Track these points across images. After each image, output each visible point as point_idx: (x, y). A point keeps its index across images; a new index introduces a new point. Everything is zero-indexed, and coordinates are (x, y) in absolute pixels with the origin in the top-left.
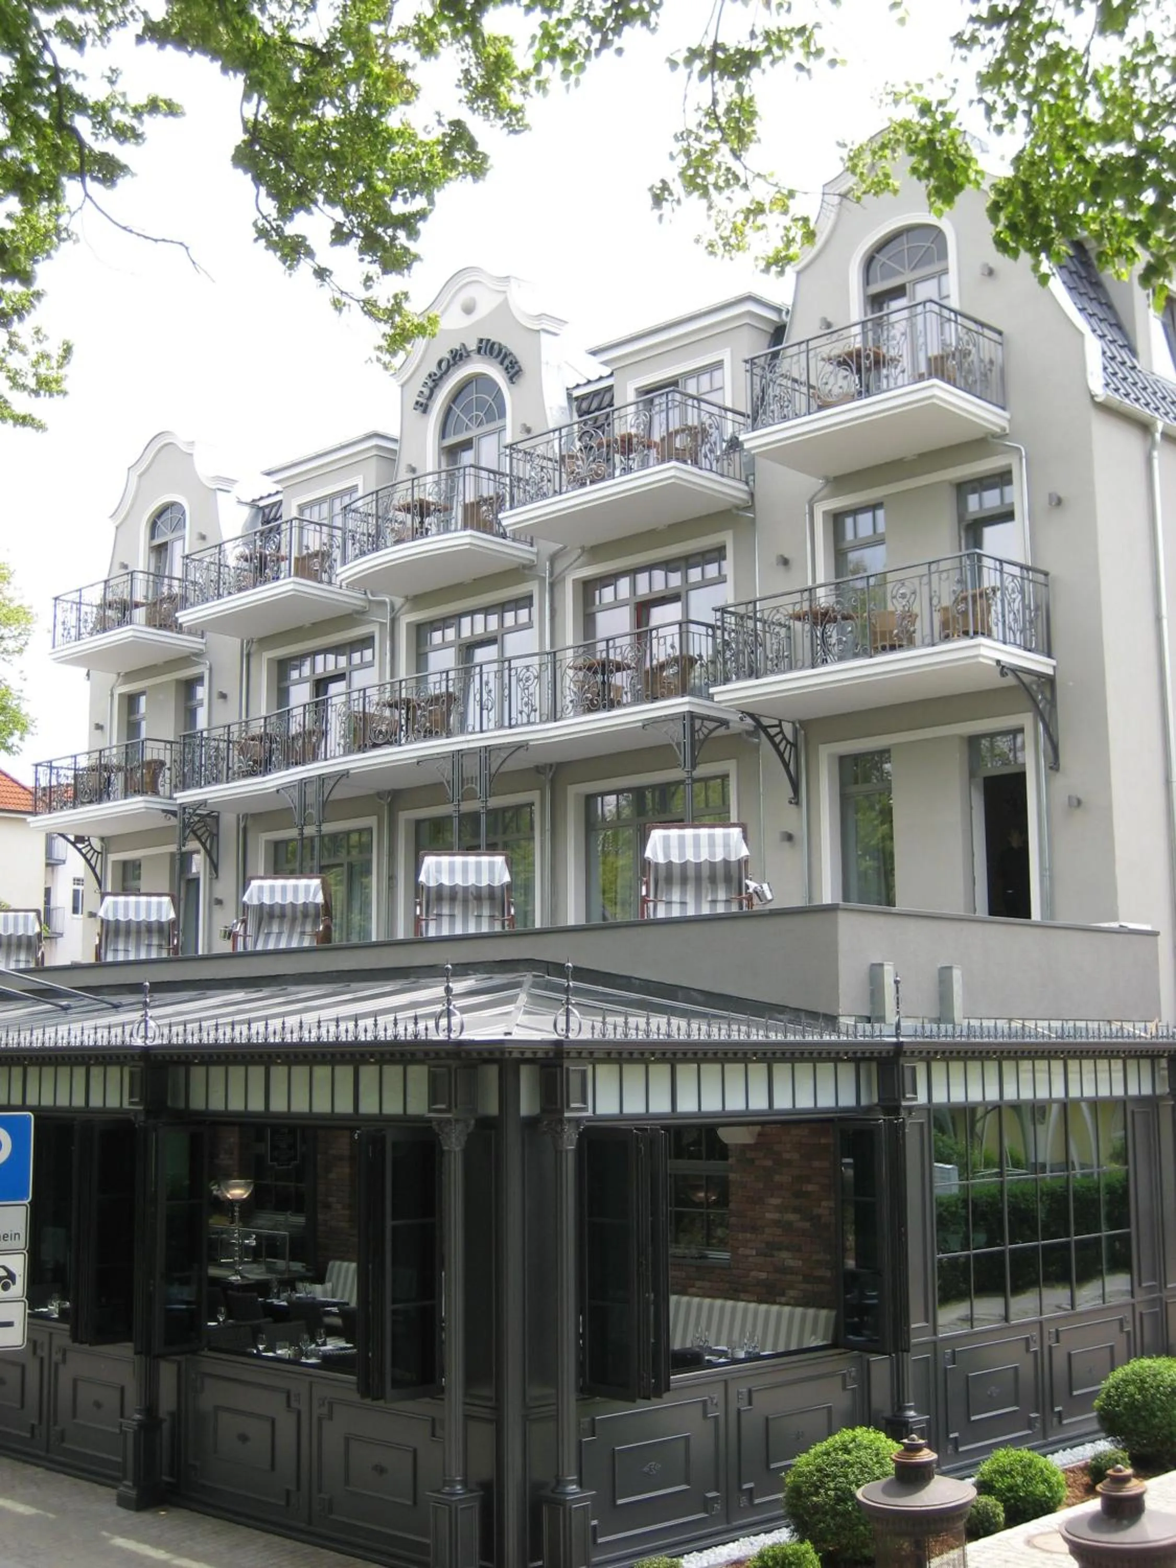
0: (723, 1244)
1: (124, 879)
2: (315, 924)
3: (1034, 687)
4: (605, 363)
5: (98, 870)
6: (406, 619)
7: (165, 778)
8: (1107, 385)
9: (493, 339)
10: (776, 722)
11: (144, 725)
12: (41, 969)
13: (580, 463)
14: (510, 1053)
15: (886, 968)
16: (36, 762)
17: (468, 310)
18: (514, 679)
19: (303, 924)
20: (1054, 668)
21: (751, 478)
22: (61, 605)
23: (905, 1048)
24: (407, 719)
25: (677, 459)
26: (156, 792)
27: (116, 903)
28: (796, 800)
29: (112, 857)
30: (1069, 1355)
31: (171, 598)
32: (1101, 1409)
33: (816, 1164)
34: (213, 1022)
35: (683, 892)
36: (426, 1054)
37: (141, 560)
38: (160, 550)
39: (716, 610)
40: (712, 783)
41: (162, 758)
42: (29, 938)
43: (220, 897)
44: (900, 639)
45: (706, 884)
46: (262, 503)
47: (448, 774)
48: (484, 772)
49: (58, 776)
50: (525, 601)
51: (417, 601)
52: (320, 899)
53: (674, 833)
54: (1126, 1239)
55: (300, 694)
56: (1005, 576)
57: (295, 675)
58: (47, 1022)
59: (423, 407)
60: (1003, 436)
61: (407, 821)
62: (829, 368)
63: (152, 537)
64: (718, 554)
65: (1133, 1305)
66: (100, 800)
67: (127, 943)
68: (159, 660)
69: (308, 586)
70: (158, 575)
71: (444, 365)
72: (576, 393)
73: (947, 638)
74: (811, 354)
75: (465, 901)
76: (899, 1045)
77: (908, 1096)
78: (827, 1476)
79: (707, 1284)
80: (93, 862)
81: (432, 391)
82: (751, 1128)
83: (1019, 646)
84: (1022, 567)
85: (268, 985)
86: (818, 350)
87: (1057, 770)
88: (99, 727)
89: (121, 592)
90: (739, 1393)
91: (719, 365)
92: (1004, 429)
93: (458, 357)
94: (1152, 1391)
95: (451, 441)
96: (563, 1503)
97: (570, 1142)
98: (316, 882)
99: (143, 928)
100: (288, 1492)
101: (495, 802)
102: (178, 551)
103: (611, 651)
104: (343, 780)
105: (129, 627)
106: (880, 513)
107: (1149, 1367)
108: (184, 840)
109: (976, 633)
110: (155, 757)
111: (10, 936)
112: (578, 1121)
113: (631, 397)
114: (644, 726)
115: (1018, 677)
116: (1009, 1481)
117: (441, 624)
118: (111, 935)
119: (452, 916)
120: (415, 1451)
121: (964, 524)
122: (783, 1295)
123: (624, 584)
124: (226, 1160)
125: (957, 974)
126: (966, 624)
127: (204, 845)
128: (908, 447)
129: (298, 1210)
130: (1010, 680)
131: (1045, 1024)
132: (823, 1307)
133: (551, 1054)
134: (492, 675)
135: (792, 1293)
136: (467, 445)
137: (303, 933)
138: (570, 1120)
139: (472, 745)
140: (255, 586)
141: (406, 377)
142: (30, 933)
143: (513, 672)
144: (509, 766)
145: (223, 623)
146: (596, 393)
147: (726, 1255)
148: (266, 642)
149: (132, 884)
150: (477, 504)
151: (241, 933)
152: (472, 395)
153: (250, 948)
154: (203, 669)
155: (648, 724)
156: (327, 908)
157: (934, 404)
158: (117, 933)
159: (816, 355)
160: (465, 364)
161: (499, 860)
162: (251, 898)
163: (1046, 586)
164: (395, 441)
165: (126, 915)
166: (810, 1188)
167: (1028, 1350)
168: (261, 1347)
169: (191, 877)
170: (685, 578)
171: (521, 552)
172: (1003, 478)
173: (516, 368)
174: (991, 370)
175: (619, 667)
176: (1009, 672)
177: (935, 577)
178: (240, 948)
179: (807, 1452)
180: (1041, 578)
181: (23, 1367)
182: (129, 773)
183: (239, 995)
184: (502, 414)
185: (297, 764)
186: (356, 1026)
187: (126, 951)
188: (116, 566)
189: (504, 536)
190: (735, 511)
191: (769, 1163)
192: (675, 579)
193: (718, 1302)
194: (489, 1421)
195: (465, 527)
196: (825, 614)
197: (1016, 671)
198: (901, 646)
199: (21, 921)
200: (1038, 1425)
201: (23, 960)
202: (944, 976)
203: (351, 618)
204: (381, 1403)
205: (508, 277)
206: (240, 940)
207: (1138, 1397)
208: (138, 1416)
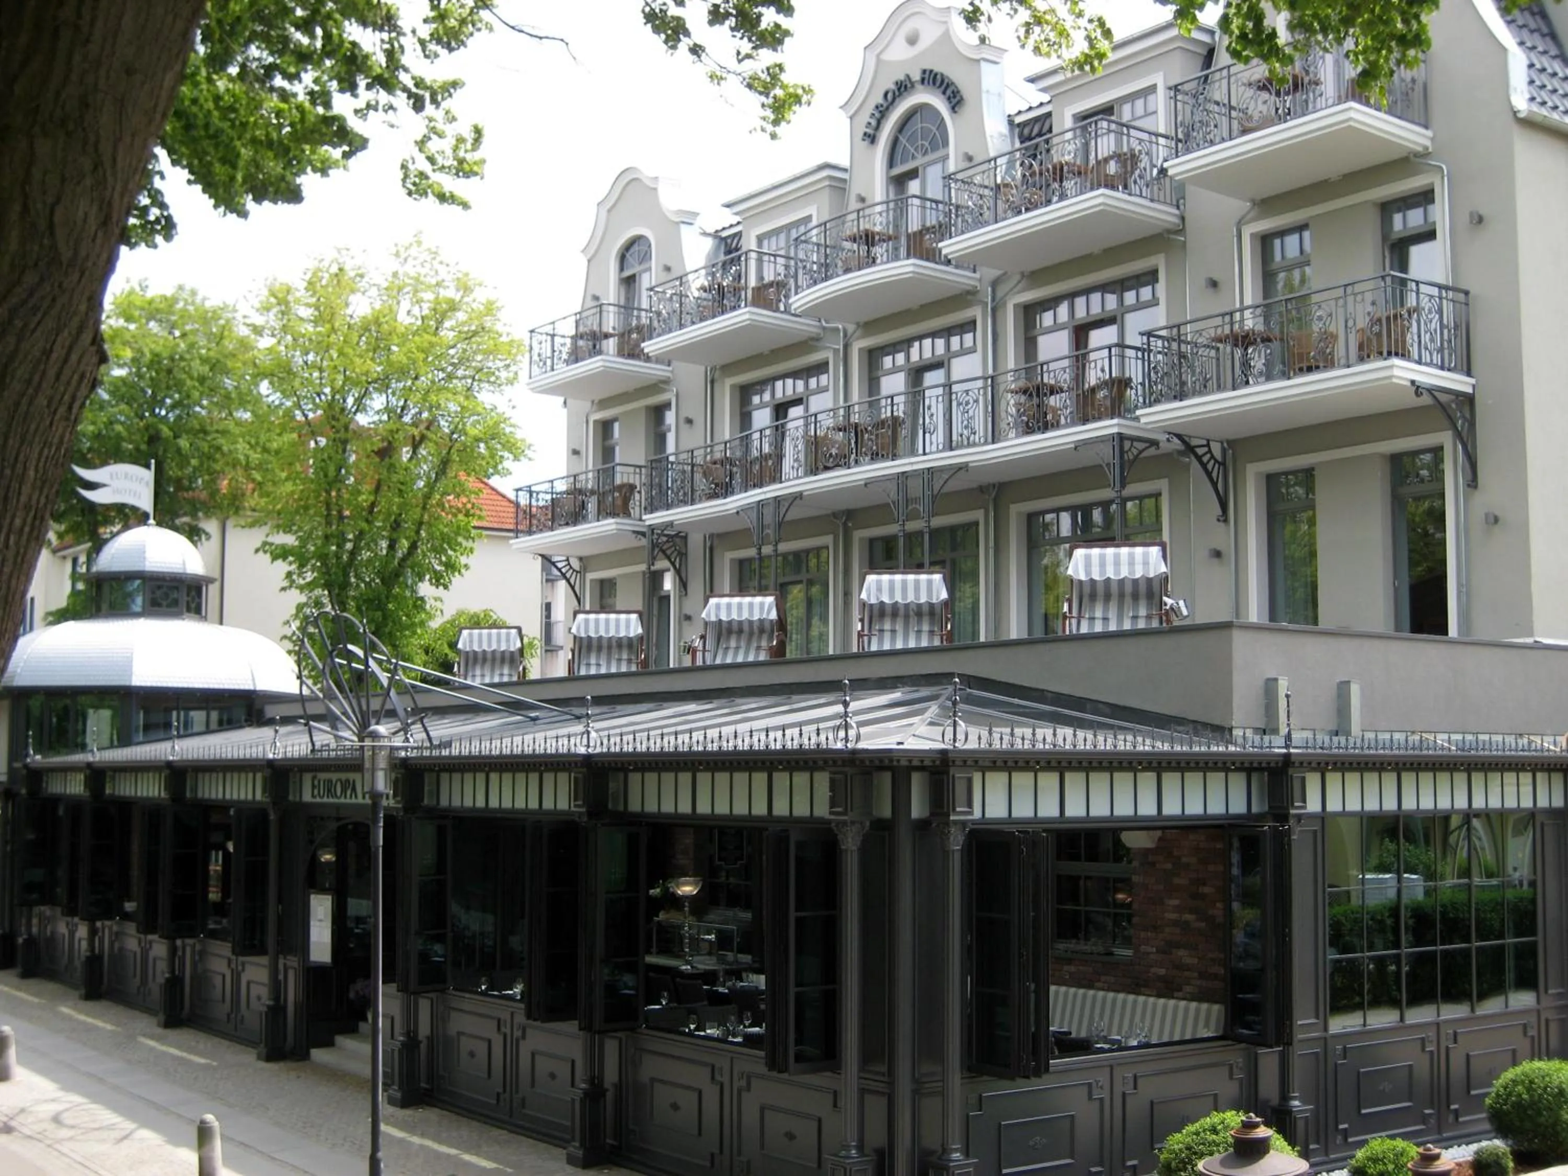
0: (1127, 942)
1: (602, 596)
2: (770, 639)
3: (1454, 406)
4: (1044, 90)
5: (577, 588)
6: (858, 346)
7: (639, 499)
8: (1533, 99)
9: (937, 69)
10: (1205, 442)
11: (617, 449)
12: (523, 682)
13: (1014, 191)
14: (898, 761)
15: (1280, 682)
16: (517, 487)
17: (912, 40)
18: (954, 404)
19: (760, 638)
20: (1474, 386)
21: (1181, 201)
22: (537, 338)
23: (1293, 759)
24: (856, 443)
25: (1106, 186)
26: (627, 514)
27: (587, 621)
28: (1224, 517)
29: (590, 576)
30: (1468, 1056)
31: (639, 329)
32: (1491, 1107)
33: (1211, 868)
34: (659, 732)
35: (1106, 609)
36: (826, 762)
37: (611, 293)
38: (629, 282)
39: (1142, 334)
40: (1147, 501)
41: (631, 481)
42: (512, 653)
43: (688, 613)
44: (1316, 360)
45: (1128, 600)
46: (724, 234)
47: (893, 495)
48: (927, 493)
49: (538, 500)
50: (969, 326)
51: (869, 327)
52: (773, 615)
53: (1095, 552)
54: (1533, 947)
55: (762, 418)
56: (1422, 296)
57: (756, 400)
58: (515, 732)
59: (871, 138)
60: (1426, 154)
61: (861, 539)
62: (1250, 92)
63: (622, 269)
64: (1151, 277)
65: (1538, 1012)
66: (575, 523)
67: (598, 657)
68: (630, 386)
69: (764, 316)
70: (628, 307)
71: (890, 96)
72: (1018, 120)
73: (1362, 359)
74: (1233, 79)
75: (907, 617)
76: (1287, 756)
77: (1296, 804)
78: (1195, 1153)
79: (1112, 979)
80: (572, 581)
81: (879, 122)
82: (1151, 833)
83: (1436, 366)
84: (1440, 287)
85: (718, 697)
86: (1239, 76)
87: (1476, 487)
88: (576, 452)
89: (592, 324)
90: (1124, 1078)
91: (1152, 89)
92: (1426, 148)
93: (903, 88)
94: (1540, 1091)
95: (898, 170)
96: (947, 1168)
97: (956, 842)
98: (770, 599)
99: (614, 644)
100: (712, 1155)
101: (939, 521)
102: (646, 281)
103: (1046, 375)
104: (798, 501)
105: (599, 358)
106: (1306, 234)
107: (1539, 1069)
108: (653, 559)
109: (1389, 354)
110: (625, 481)
111: (494, 652)
112: (964, 824)
113: (1069, 123)
114: (1076, 448)
115: (1434, 397)
116: (1380, 1167)
117: (891, 349)
118: (584, 651)
119: (893, 631)
120: (820, 1121)
121: (1389, 243)
122: (1180, 990)
123: (1063, 310)
124: (682, 860)
125: (1355, 689)
126: (1380, 344)
127: (673, 564)
128: (1333, 169)
129: (747, 907)
130: (1426, 400)
131: (1446, 736)
132: (1216, 1002)
133: (938, 763)
134: (934, 400)
135: (1188, 989)
136: (913, 174)
137: (759, 648)
138: (955, 822)
139: (915, 467)
140: (714, 317)
141: (855, 108)
142: (512, 649)
143: (954, 396)
144: (952, 486)
145: (688, 352)
146: (1036, 120)
147: (1129, 953)
148: (728, 369)
149: (609, 601)
150: (921, 233)
151: (701, 648)
152: (917, 124)
153: (708, 663)
154: (670, 396)
155: (1079, 446)
156: (781, 624)
157: (1350, 126)
158: (589, 649)
159: (1237, 81)
160: (910, 95)
161: (937, 577)
162: (708, 615)
163: (1467, 304)
164: (845, 170)
165: (597, 631)
166: (1206, 890)
167: (1423, 1049)
168: (692, 1027)
169: (663, 594)
170: (1121, 300)
171: (963, 278)
172: (1426, 197)
173: (958, 98)
174: (1413, 89)
175: (1053, 391)
176: (1424, 391)
177: (1350, 299)
178: (699, 662)
179: (1180, 1132)
180: (1461, 297)
181: (489, 1042)
182: (601, 497)
183: (692, 707)
184: (946, 143)
185: (755, 486)
186: (784, 735)
187: (598, 665)
188: (589, 298)
189: (948, 262)
190: (1166, 235)
191: (1169, 866)
192: (1111, 301)
193: (1121, 996)
194: (883, 1094)
195: (908, 256)
196: (1245, 337)
197: (1432, 391)
198: (1317, 367)
199: (503, 638)
200: (1432, 1121)
201: (506, 674)
202: (1343, 689)
203: (807, 344)
204: (785, 1076)
205: (949, 8)
206: (699, 655)
207: (1525, 1096)
208: (583, 1086)
